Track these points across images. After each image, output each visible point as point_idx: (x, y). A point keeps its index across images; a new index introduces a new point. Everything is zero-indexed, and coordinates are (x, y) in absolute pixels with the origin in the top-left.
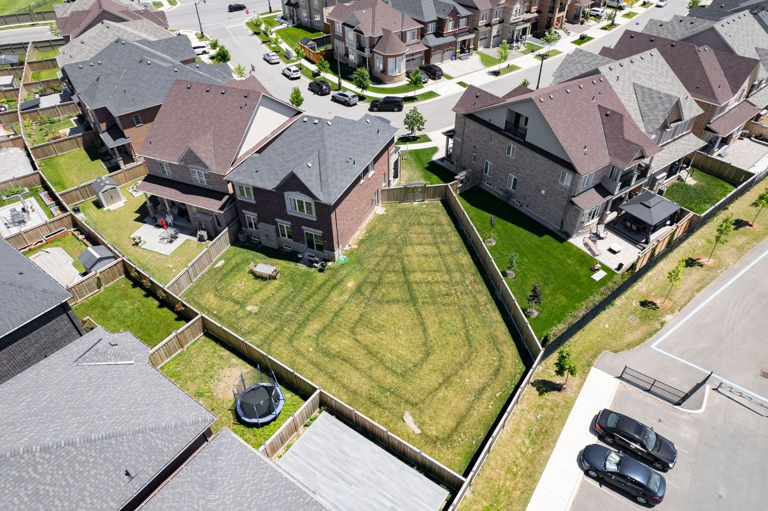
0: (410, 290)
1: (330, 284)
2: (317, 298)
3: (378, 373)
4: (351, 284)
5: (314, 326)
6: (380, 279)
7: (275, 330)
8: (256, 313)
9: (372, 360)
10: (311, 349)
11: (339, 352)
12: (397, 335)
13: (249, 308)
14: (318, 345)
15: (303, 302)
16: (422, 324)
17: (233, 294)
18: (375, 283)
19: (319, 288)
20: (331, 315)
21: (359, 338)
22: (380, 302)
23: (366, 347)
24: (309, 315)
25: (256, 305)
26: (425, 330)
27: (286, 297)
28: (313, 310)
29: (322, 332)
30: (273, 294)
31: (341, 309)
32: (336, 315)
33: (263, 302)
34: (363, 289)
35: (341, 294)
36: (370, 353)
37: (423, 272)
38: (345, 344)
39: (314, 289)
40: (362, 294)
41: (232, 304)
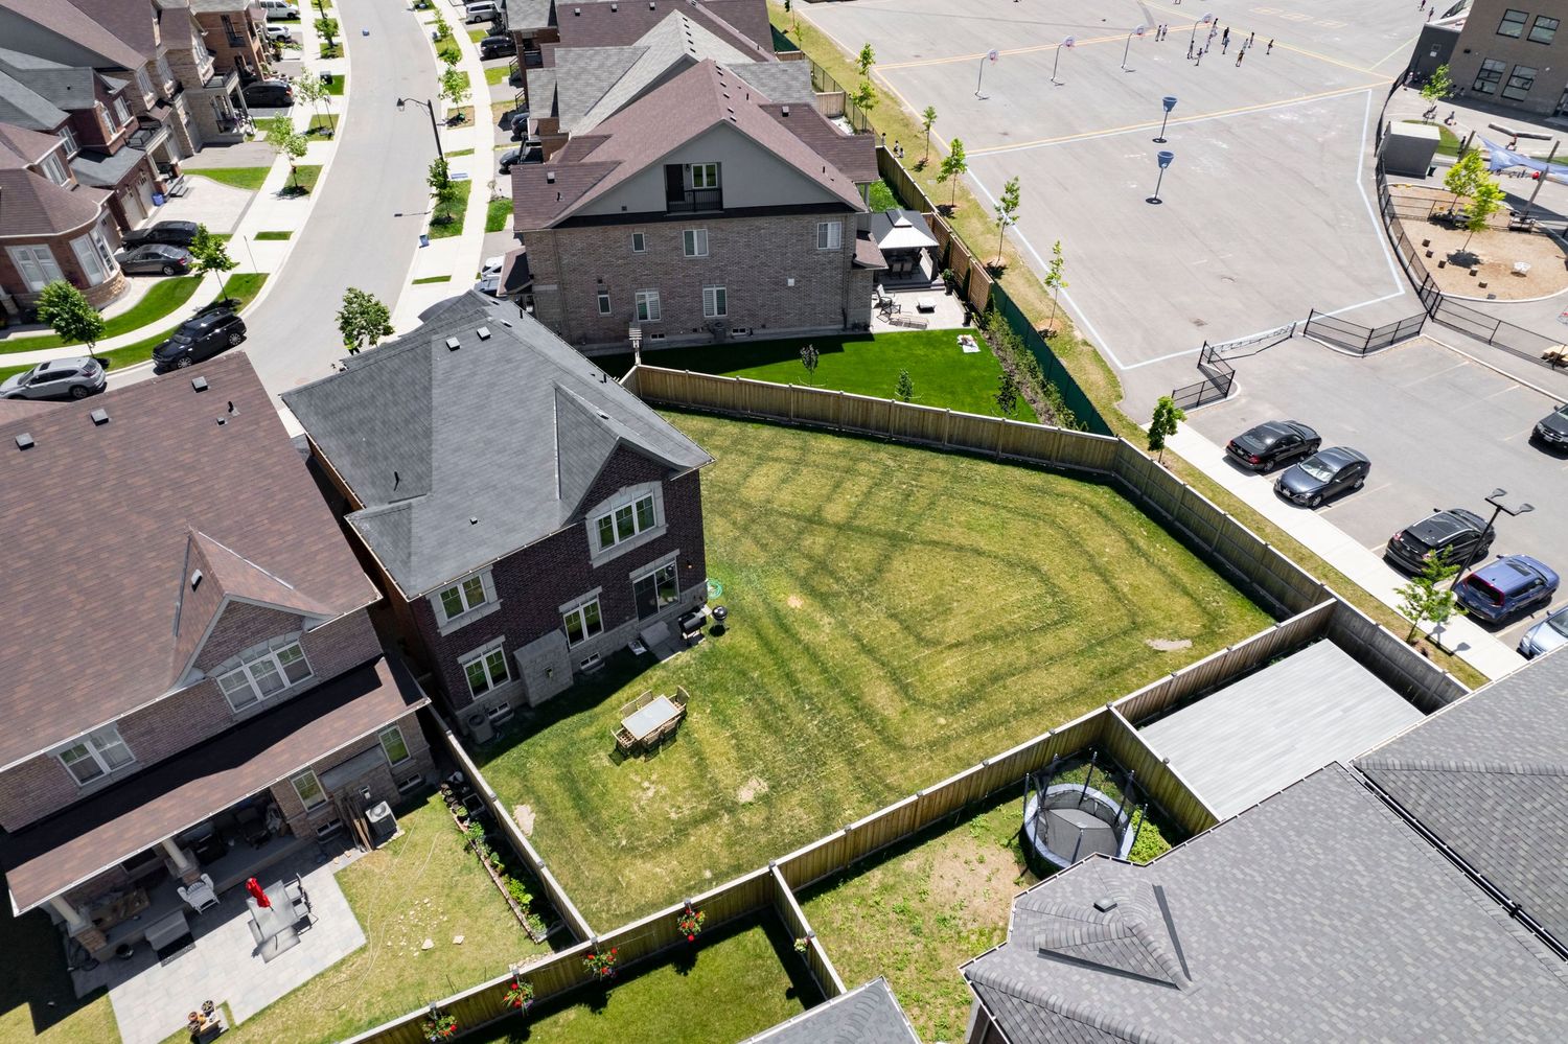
0: (869, 533)
1: (771, 631)
2: (799, 665)
3: (1048, 643)
4: (795, 602)
5: (881, 696)
6: (810, 558)
7: (850, 763)
8: (773, 788)
9: (1013, 642)
10: (942, 721)
11: (971, 681)
12: (971, 589)
13: (746, 795)
14: (935, 706)
15: (797, 692)
16: (960, 548)
17: (673, 816)
18: (816, 568)
19: (773, 652)
20: (863, 659)
21: (950, 639)
22: (872, 581)
23: (979, 640)
24: (845, 693)
25: (746, 779)
26: (979, 553)
27: (761, 716)
28: (833, 682)
29: (904, 689)
30: (734, 736)
31: (857, 638)
32: (868, 650)
33: (745, 762)
34: (824, 589)
35: (814, 625)
36: (994, 639)
37: (829, 499)
38: (955, 664)
39: (768, 661)
40: (837, 595)
41: (705, 828)
